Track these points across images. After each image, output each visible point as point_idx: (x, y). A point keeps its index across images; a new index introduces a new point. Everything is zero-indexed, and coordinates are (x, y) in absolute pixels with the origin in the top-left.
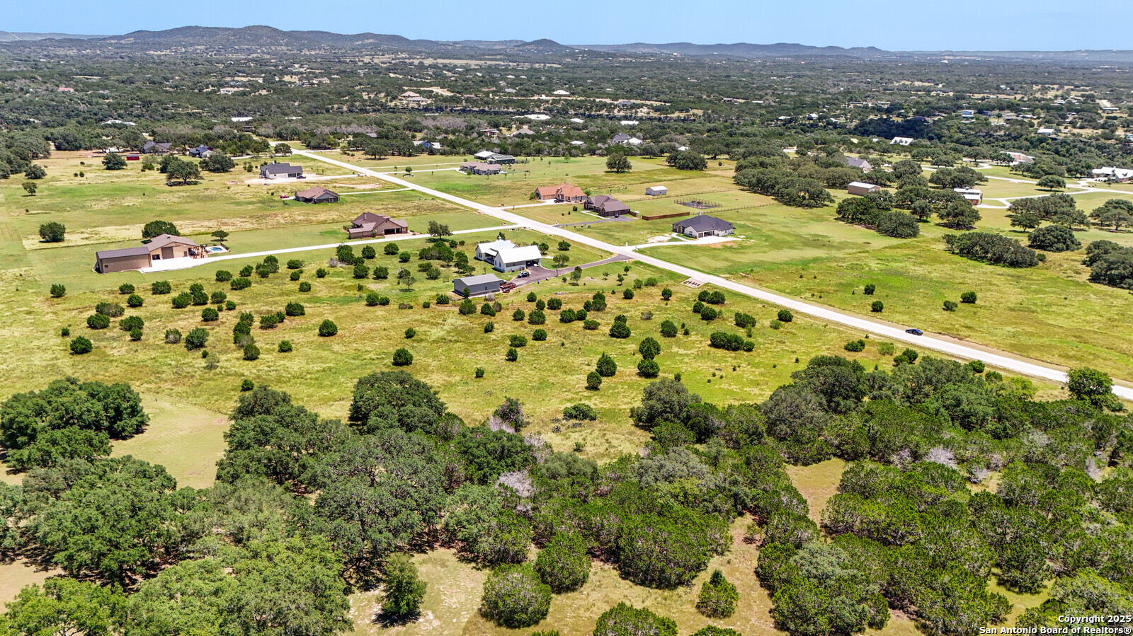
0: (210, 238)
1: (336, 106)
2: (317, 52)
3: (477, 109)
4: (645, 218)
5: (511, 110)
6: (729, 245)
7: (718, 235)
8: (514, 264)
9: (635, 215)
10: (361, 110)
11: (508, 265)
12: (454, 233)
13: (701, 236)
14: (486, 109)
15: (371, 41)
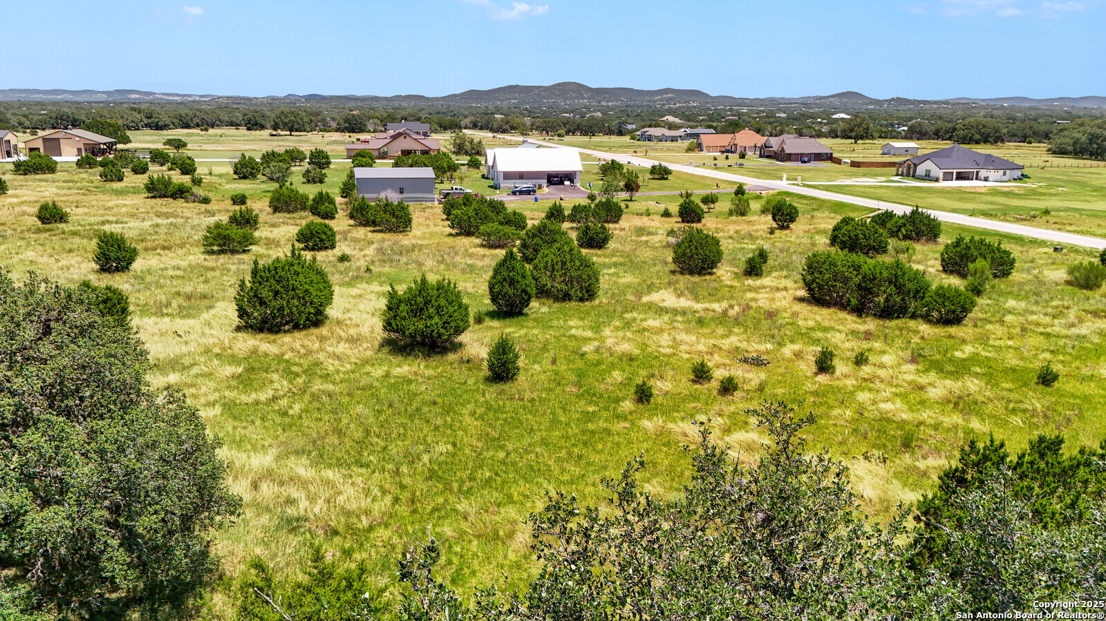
2: (614, 103)
4: (854, 165)
7: (987, 180)
8: (521, 175)
9: (837, 163)
11: (508, 177)
13: (947, 177)
15: (670, 95)
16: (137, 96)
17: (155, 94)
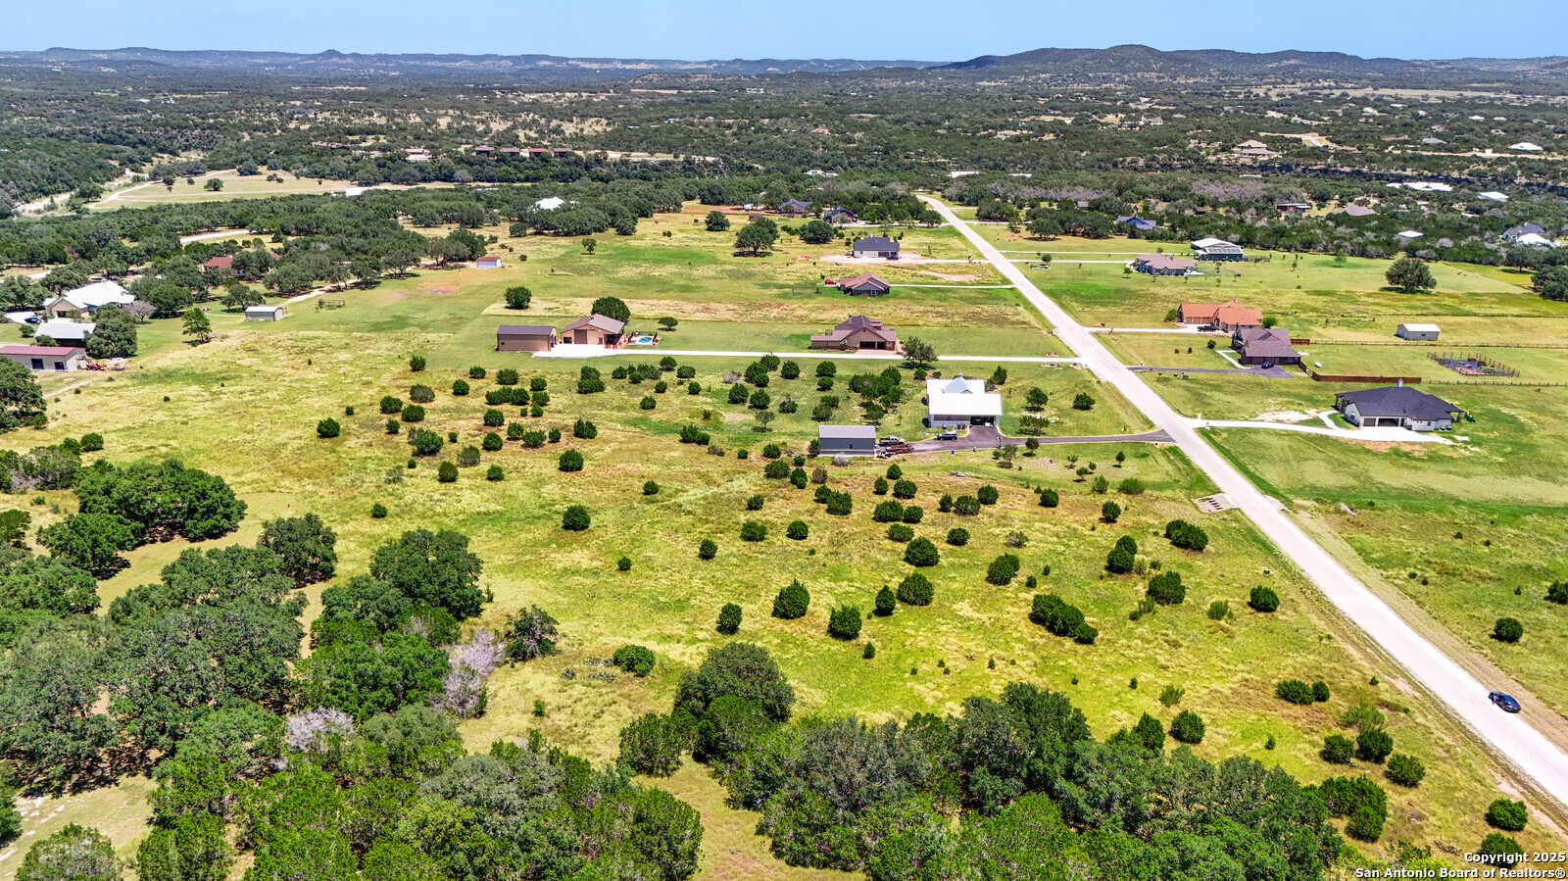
0: (657, 325)
1: (1129, 159)
3: (1347, 169)
4: (1316, 377)
5: (1409, 172)
6: (1407, 449)
7: (1409, 428)
8: (949, 418)
9: (1304, 368)
10: (1164, 166)
11: (938, 418)
12: (939, 358)
13: (1369, 423)
14: (1365, 170)
15: (1292, 62)
16: (547, 63)
17: (568, 59)
